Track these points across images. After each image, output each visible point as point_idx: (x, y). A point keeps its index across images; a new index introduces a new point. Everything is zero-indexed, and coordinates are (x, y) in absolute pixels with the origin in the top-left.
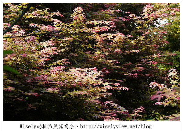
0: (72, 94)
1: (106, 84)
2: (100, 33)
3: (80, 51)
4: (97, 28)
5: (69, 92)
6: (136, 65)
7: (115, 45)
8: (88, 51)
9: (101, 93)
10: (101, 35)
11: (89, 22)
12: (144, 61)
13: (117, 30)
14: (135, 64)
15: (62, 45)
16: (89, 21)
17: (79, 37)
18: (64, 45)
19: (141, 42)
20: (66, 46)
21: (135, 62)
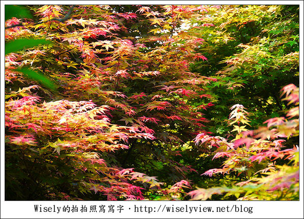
0: (54, 145)
1: (114, 127)
2: (90, 40)
3: (55, 72)
4: (86, 32)
5: (50, 143)
6: (153, 97)
7: (117, 62)
8: (66, 73)
9: (107, 145)
10: (93, 43)
11: (71, 22)
12: (168, 88)
13: (116, 36)
14: (151, 95)
15: (25, 62)
16: (71, 19)
17: (53, 48)
18: (28, 61)
19: (161, 57)
20: (32, 63)
21: (150, 93)
